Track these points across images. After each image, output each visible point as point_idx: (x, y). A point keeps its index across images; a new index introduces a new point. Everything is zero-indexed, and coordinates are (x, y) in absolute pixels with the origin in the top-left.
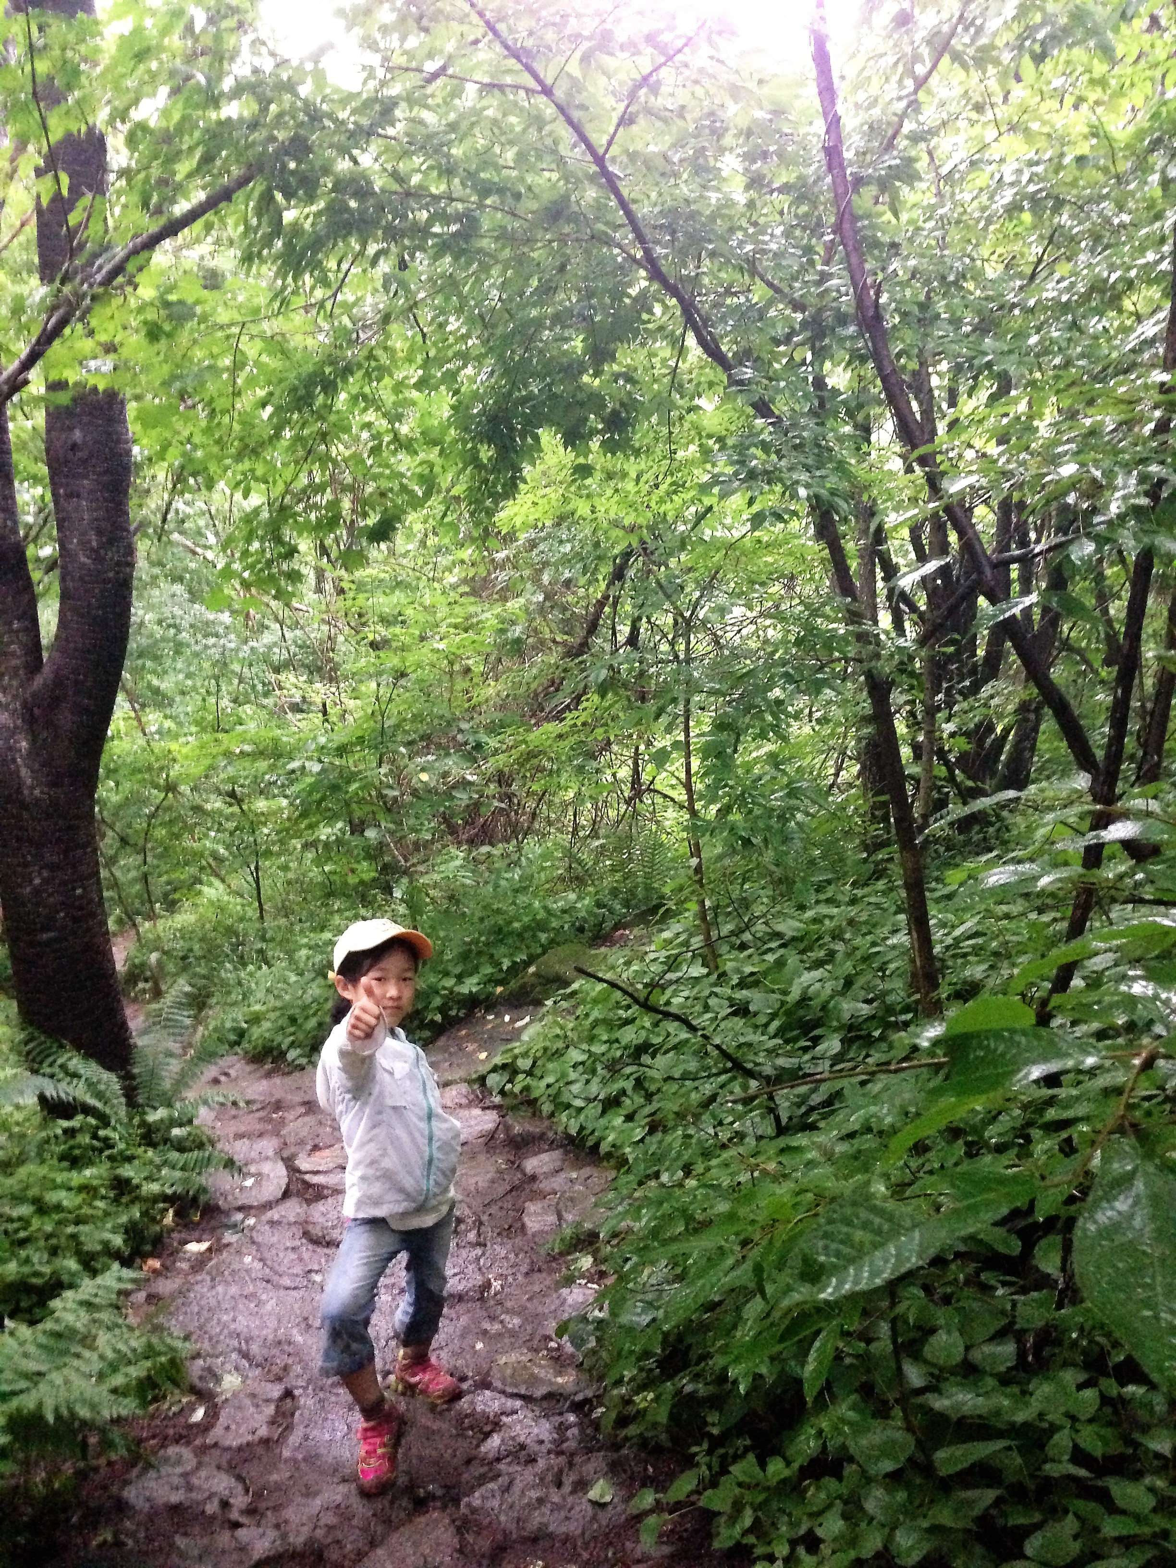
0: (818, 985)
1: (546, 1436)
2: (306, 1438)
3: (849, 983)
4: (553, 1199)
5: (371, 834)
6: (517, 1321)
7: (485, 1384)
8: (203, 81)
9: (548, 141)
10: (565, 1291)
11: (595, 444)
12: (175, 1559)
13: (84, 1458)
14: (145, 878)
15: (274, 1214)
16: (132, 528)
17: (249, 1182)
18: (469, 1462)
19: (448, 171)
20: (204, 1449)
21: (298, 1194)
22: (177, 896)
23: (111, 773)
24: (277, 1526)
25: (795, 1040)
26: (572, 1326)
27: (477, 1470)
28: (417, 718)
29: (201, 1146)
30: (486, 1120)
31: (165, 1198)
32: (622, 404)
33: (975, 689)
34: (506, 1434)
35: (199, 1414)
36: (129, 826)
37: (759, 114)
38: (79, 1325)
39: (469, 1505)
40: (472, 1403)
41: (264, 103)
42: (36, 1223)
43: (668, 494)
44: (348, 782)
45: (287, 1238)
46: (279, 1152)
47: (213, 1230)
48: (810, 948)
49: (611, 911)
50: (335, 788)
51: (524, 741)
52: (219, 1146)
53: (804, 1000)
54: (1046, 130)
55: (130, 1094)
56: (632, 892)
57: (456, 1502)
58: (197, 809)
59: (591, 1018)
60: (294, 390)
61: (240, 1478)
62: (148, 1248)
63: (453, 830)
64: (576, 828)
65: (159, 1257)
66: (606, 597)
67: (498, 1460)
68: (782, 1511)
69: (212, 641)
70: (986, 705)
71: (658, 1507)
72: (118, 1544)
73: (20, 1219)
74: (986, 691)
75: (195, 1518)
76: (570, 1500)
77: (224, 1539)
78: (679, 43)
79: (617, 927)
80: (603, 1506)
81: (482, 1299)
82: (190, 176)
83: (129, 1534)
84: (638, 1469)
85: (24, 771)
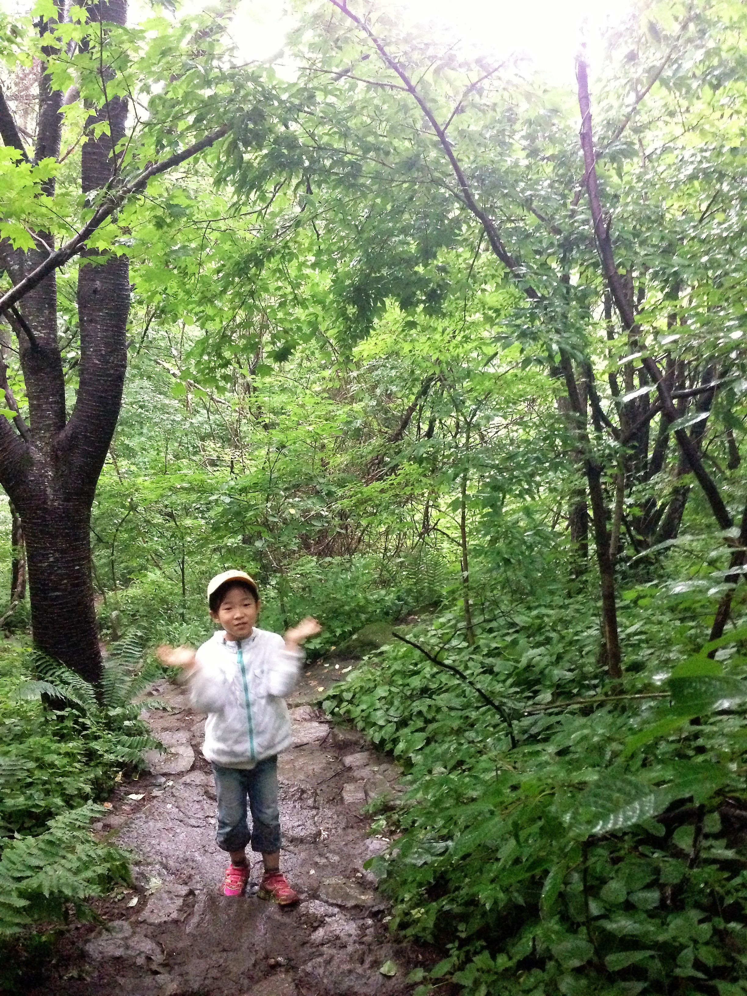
0: (538, 658)
1: (353, 932)
2: (202, 921)
3: (559, 658)
4: (361, 783)
6: (336, 858)
7: (315, 896)
8: (203, 71)
9: (410, 120)
10: (368, 841)
11: (419, 309)
12: (117, 991)
14: (112, 564)
15: (187, 779)
16: (126, 343)
17: (170, 759)
18: (304, 944)
19: (345, 135)
20: (137, 923)
21: (201, 768)
22: (131, 577)
24: (181, 975)
25: (522, 692)
26: (374, 863)
27: (308, 950)
28: (292, 473)
29: (141, 734)
30: (319, 730)
31: (120, 765)
32: (439, 286)
33: (646, 478)
34: (327, 928)
35: (134, 902)
36: (105, 530)
37: (542, 112)
38: (64, 838)
39: (304, 970)
40: (307, 907)
42: (37, 774)
43: (461, 342)
44: (247, 511)
45: (194, 794)
46: (189, 741)
47: (146, 786)
48: (533, 635)
49: (406, 603)
50: (238, 514)
51: (362, 492)
52: (152, 734)
53: (529, 667)
54: (713, 130)
55: (99, 696)
56: (419, 592)
57: (296, 968)
58: (148, 522)
59: (392, 670)
60: (237, 263)
61: (159, 944)
62: (105, 795)
63: (307, 547)
64: (386, 550)
65: (111, 801)
66: (415, 406)
67: (323, 944)
68: (505, 988)
69: (165, 416)
70: (653, 488)
71: (425, 981)
72: (81, 979)
73: (28, 770)
74: (654, 479)
75: (130, 966)
76: (369, 972)
77: (148, 980)
78: (496, 65)
79: (409, 614)
80: (389, 977)
81: (315, 842)
82: (187, 129)
83: (88, 973)
84: (413, 956)
85: (49, 490)
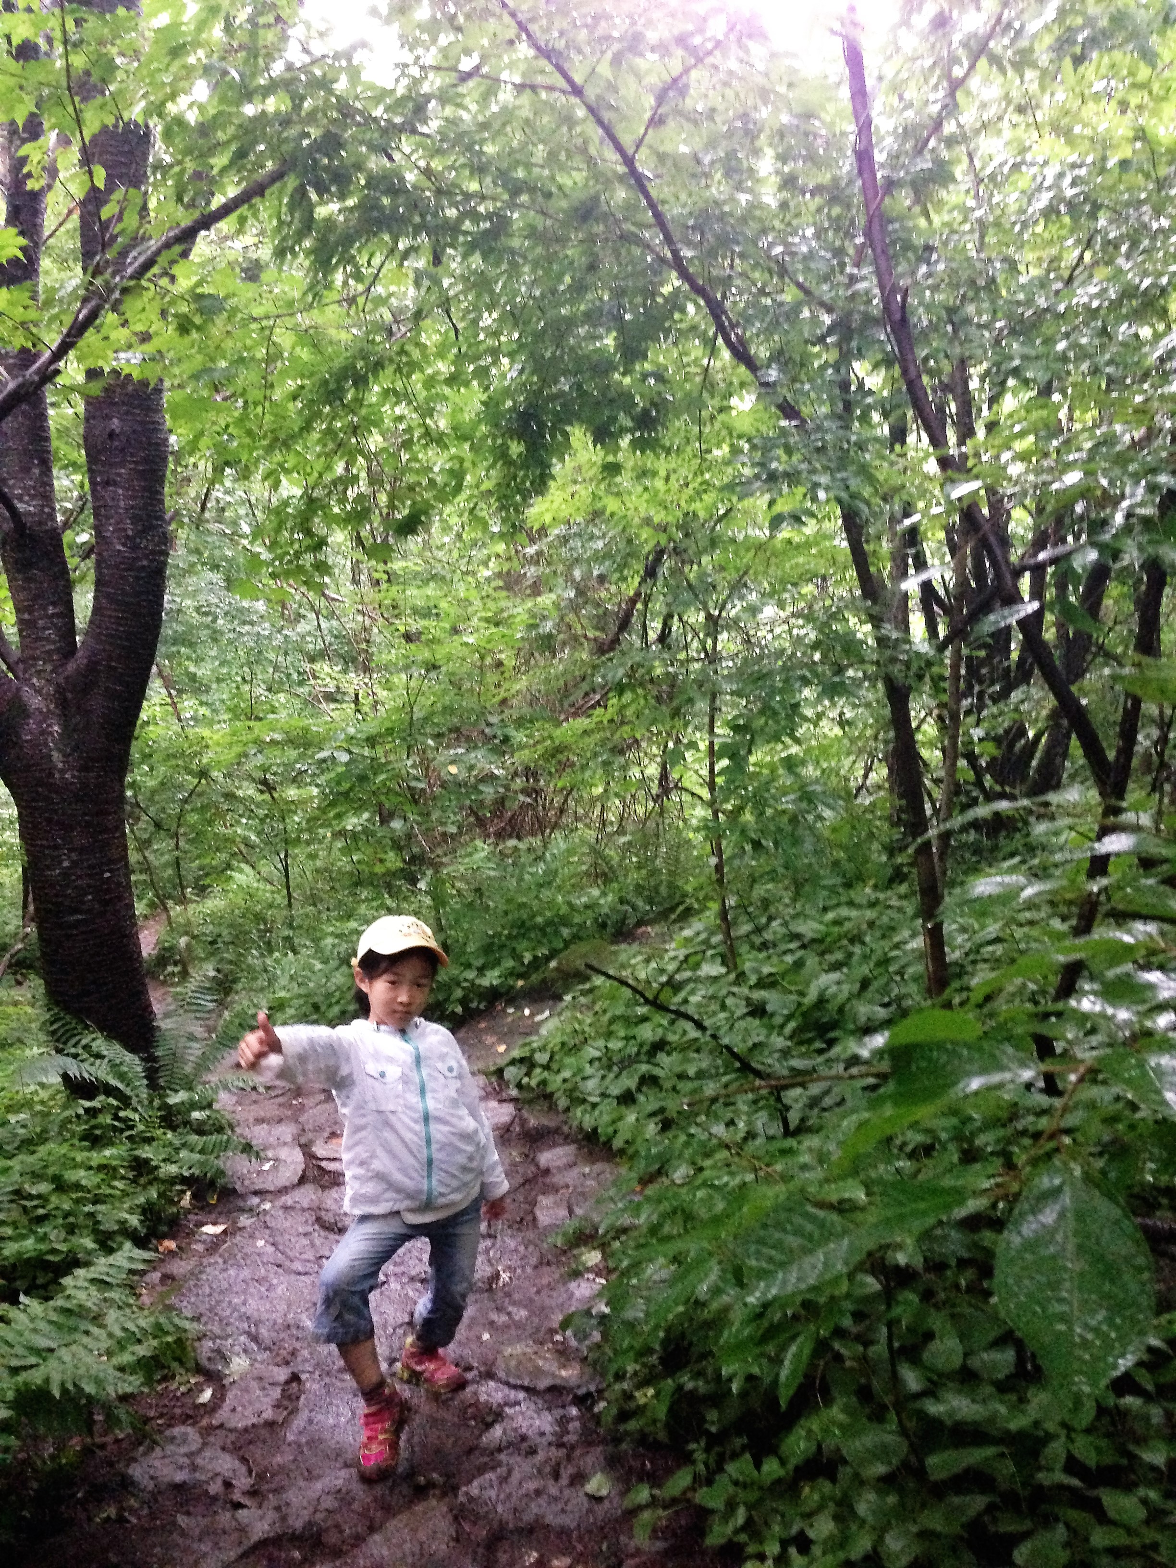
0: (835, 988)
1: (548, 1429)
2: (310, 1421)
3: (865, 984)
4: (565, 1193)
5: (397, 824)
6: (523, 1313)
7: (489, 1375)
8: (237, 77)
9: (579, 141)
10: (573, 1285)
11: (625, 442)
12: (176, 1537)
13: (91, 1433)
14: (177, 862)
15: (288, 1200)
16: (167, 517)
17: (267, 1167)
18: (470, 1451)
19: (479, 170)
20: (210, 1430)
21: (315, 1181)
22: (207, 881)
23: (146, 757)
24: (278, 1509)
25: (810, 1041)
26: (577, 1320)
27: (478, 1459)
28: (448, 710)
29: (220, 1130)
30: (504, 1113)
31: (184, 1180)
32: (654, 404)
33: (1005, 694)
34: (509, 1425)
35: (206, 1395)
36: (163, 810)
37: (788, 118)
38: (89, 1304)
39: (467, 1494)
40: (475, 1393)
41: (297, 100)
42: (54, 1200)
43: (698, 493)
44: (377, 773)
45: (299, 1224)
46: (296, 1138)
47: (230, 1212)
48: (829, 951)
49: (634, 908)
50: (363, 778)
51: (551, 737)
52: (238, 1130)
53: (822, 1001)
54: (1088, 132)
55: (152, 1076)
56: (656, 889)
57: (455, 1489)
58: (229, 796)
59: (608, 1015)
60: (325, 383)
61: (244, 1460)
62: (164, 1229)
63: (481, 822)
64: (604, 823)
65: (174, 1238)
66: (638, 594)
67: (500, 1450)
68: (776, 1511)
69: (247, 628)
70: (1016, 710)
71: (653, 1503)
72: (122, 1520)
73: (39, 1196)
74: (1016, 696)
75: (198, 1499)
76: (567, 1492)
77: (225, 1518)
78: (709, 46)
79: (640, 923)
80: (599, 1499)
81: (490, 1290)
82: (224, 170)
83: (132, 1511)
84: (636, 1464)
85: (55, 755)
